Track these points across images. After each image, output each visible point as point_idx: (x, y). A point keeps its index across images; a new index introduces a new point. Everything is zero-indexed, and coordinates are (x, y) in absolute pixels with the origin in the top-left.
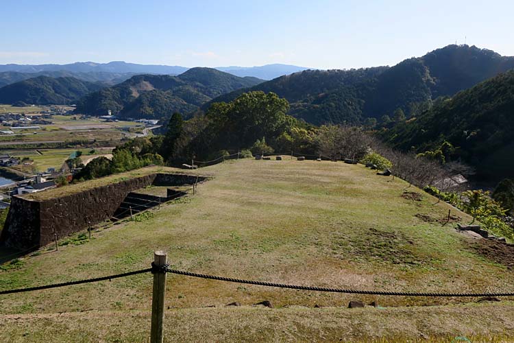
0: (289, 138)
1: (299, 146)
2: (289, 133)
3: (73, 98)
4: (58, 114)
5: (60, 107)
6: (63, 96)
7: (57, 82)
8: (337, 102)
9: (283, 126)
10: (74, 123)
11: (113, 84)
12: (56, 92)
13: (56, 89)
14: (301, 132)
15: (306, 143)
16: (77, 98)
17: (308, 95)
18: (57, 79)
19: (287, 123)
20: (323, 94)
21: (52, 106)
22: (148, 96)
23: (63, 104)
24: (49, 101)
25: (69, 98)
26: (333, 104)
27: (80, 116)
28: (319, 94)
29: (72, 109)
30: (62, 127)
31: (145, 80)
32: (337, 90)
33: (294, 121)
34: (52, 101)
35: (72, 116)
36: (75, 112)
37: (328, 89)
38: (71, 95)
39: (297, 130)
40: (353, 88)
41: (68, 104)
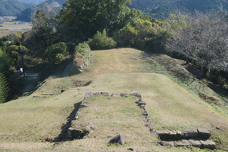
0: (132, 29)
1: (143, 38)
2: (133, 25)
3: (16, 12)
4: (7, 21)
5: (9, 17)
6: (11, 11)
7: (7, 3)
8: (166, 12)
9: (127, 17)
10: (15, 26)
11: (38, 4)
12: (7, 9)
13: (7, 7)
14: (146, 24)
15: (151, 35)
16: (18, 12)
17: (148, 8)
18: (7, 1)
19: (131, 14)
20: (157, 7)
21: (5, 17)
22: (56, 10)
23: (10, 16)
24: (3, 14)
25: (14, 12)
26: (163, 13)
27: (19, 22)
28: (154, 7)
29: (15, 18)
30: (7, 28)
31: (55, 1)
32: (166, 5)
33: (138, 12)
34: (5, 14)
35: (14, 22)
36: (16, 20)
37: (160, 5)
38: (15, 10)
39: (142, 22)
40: (175, 4)
41: (13, 15)
